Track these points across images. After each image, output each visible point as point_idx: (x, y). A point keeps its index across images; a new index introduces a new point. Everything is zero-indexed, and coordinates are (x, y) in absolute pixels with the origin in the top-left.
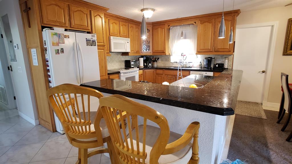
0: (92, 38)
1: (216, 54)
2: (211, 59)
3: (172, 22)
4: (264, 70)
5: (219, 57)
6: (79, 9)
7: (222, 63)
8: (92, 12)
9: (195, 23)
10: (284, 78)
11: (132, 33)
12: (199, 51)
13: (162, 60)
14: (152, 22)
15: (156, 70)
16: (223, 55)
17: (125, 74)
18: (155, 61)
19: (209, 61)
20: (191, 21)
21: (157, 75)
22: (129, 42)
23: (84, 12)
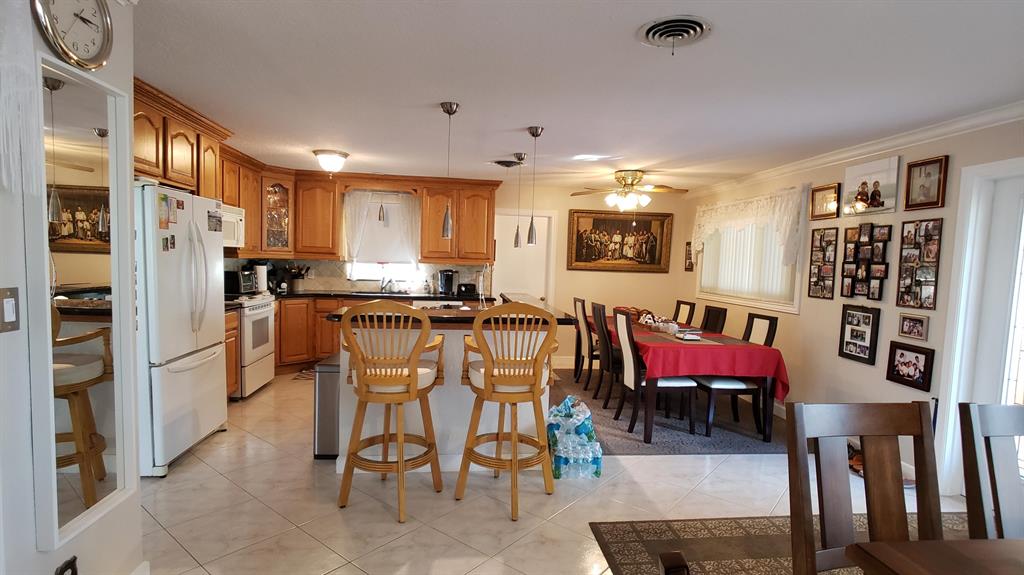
0: (217, 210)
1: (461, 263)
2: (451, 275)
3: (356, 180)
5: (464, 269)
7: (472, 283)
8: (202, 139)
9: (416, 191)
10: (579, 304)
12: (424, 255)
13: (319, 275)
14: (296, 170)
15: (314, 301)
16: (473, 266)
17: (252, 312)
18: (299, 275)
19: (448, 278)
20: (406, 185)
21: (318, 315)
22: (244, 220)
23: (190, 139)
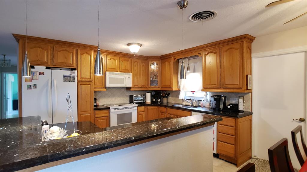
0: (71, 74)
2: (220, 98)
3: (177, 55)
4: (302, 117)
5: (233, 95)
6: (64, 49)
7: (236, 103)
8: (79, 51)
9: (200, 54)
11: (136, 68)
12: (204, 87)
13: (173, 96)
14: (160, 56)
15: (160, 107)
16: (236, 93)
17: (117, 111)
18: (165, 96)
20: (196, 52)
21: (161, 113)
22: (131, 77)
23: (70, 51)
